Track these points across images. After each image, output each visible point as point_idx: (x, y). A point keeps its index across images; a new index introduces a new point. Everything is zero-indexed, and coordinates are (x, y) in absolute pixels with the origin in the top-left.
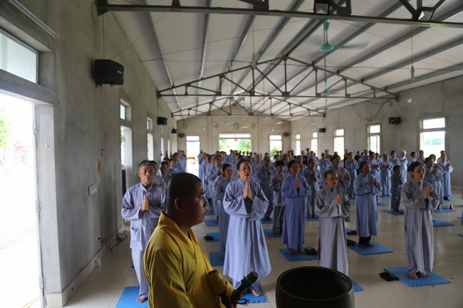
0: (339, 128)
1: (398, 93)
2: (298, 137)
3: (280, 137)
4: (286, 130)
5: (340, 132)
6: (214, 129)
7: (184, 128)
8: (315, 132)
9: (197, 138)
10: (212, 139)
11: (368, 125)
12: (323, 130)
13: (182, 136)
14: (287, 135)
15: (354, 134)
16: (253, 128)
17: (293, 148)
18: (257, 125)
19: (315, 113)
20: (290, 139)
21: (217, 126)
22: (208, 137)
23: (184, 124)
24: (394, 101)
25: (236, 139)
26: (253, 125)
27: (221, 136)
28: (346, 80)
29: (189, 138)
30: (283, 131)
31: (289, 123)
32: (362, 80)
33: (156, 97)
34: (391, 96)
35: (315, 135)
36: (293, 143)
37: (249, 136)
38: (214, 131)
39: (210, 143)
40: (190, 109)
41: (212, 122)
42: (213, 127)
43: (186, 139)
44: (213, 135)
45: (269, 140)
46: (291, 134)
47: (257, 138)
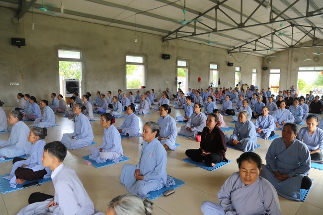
7: (268, 62)
9: (278, 71)
10: (291, 71)
13: (265, 69)
22: (287, 69)
27: (301, 69)
29: (272, 71)
33: (162, 41)
38: (294, 64)
39: (289, 74)
40: (241, 47)
41: (292, 57)
42: (293, 60)
43: (269, 71)
44: (292, 68)
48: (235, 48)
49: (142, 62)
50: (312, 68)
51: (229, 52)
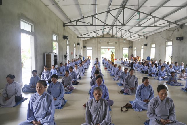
0: (153, 44)
1: (182, 24)
2: (136, 48)
3: (127, 49)
4: (130, 45)
5: (153, 46)
6: (98, 44)
7: (86, 44)
8: (142, 46)
9: (91, 48)
10: (98, 49)
11: (166, 42)
12: (146, 45)
14: (131, 48)
15: (160, 46)
17: (133, 54)
18: (117, 43)
19: (143, 37)
20: (132, 49)
21: (100, 43)
22: (96, 47)
23: (86, 42)
24: (180, 29)
25: (109, 49)
26: (116, 43)
27: (102, 47)
28: (154, 18)
29: (88, 48)
30: (129, 46)
31: (132, 42)
32: (163, 18)
33: (63, 26)
34: (179, 26)
35: (143, 47)
36: (133, 51)
37: (114, 48)
38: (99, 45)
39: (97, 50)
40: (85, 35)
41: (98, 41)
42: (98, 43)
44: (98, 47)
45: (123, 50)
46: (132, 47)
47: (117, 49)
48: (82, 35)
49: (56, 40)
50: (106, 47)
51: (78, 37)
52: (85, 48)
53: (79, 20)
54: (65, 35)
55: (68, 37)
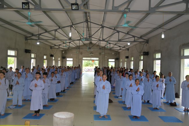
0: (132, 56)
1: (148, 39)
2: (122, 60)
3: (114, 60)
6: (80, 55)
7: (65, 54)
9: (72, 59)
10: (79, 60)
11: (141, 55)
13: (64, 58)
14: (117, 60)
15: (136, 60)
16: (100, 55)
17: (120, 66)
18: (102, 54)
19: (124, 49)
20: (119, 61)
21: (81, 54)
22: (77, 58)
23: (65, 52)
24: (147, 44)
26: (100, 54)
27: (84, 58)
29: (68, 59)
30: (116, 57)
31: (119, 53)
32: (128, 33)
35: (126, 60)
36: (120, 63)
37: (98, 59)
39: (78, 62)
40: (60, 45)
41: (79, 51)
43: (66, 59)
44: (80, 58)
45: (108, 62)
46: (119, 58)
47: (102, 60)
48: (55, 46)
49: (14, 55)
51: (51, 47)
52: (65, 59)
53: (42, 34)
54: (27, 49)
55: (30, 50)
